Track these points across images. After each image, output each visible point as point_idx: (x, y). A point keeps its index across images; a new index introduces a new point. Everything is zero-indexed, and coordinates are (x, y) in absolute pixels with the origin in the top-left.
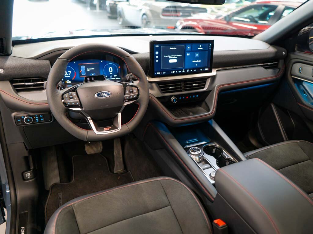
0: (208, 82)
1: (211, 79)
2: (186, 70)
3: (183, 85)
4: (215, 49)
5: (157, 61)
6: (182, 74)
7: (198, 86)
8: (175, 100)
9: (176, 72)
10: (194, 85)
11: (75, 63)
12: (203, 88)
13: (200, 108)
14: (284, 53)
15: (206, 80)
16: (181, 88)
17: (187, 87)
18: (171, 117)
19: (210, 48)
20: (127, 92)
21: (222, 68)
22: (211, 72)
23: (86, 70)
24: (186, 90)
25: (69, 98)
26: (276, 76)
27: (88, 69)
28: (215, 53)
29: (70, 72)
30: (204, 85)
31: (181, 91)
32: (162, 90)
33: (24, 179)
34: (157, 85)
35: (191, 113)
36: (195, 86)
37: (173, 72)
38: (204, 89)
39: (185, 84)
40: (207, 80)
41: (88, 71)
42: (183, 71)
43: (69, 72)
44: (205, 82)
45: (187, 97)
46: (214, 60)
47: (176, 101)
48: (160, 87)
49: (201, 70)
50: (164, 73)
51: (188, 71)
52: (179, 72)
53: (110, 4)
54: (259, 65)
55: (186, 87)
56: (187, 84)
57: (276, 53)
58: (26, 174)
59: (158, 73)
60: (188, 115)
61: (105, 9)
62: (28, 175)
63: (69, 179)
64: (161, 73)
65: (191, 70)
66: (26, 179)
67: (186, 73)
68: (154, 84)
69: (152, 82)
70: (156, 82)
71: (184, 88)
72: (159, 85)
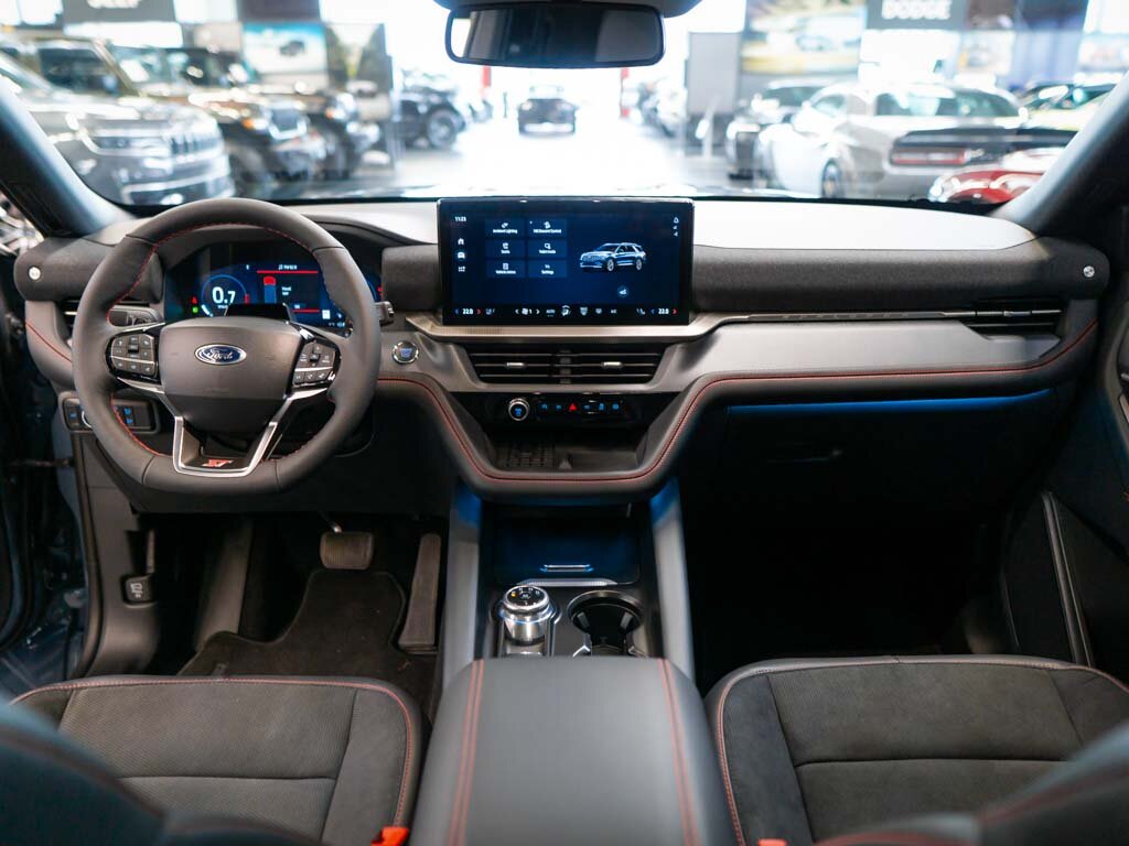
0: (673, 358)
1: (682, 349)
2: (575, 309)
3: (565, 362)
4: (698, 239)
5: (462, 269)
6: (558, 321)
7: (624, 370)
8: (519, 410)
9: (534, 311)
10: (607, 364)
11: (248, 267)
12: (647, 380)
14: (1089, 271)
15: (662, 352)
16: (558, 370)
17: (580, 371)
18: (477, 466)
19: (676, 234)
20: (304, 358)
21: (753, 315)
22: (686, 322)
23: (279, 291)
24: (575, 381)
25: (125, 351)
26: (1028, 366)
27: (284, 288)
28: (697, 254)
29: (233, 293)
31: (557, 381)
32: (479, 371)
33: (126, 597)
34: (462, 350)
35: (565, 465)
36: (611, 370)
37: (525, 311)
39: (574, 360)
40: (668, 351)
41: (285, 294)
42: (566, 313)
43: (230, 292)
44: (657, 360)
45: (573, 407)
46: (698, 281)
47: (523, 414)
48: (474, 360)
49: (639, 314)
50: (489, 312)
51: (584, 311)
52: (548, 311)
53: (738, 134)
54: (947, 314)
55: (574, 371)
56: (581, 361)
57: (1040, 267)
58: (132, 586)
59: (468, 312)
60: (555, 467)
61: (724, 154)
62: (137, 588)
63: (269, 634)
64: (479, 312)
65: (599, 311)
66: (130, 598)
67: (576, 320)
68: (452, 347)
69: (444, 341)
70: (458, 342)
71: (568, 372)
72: (469, 351)
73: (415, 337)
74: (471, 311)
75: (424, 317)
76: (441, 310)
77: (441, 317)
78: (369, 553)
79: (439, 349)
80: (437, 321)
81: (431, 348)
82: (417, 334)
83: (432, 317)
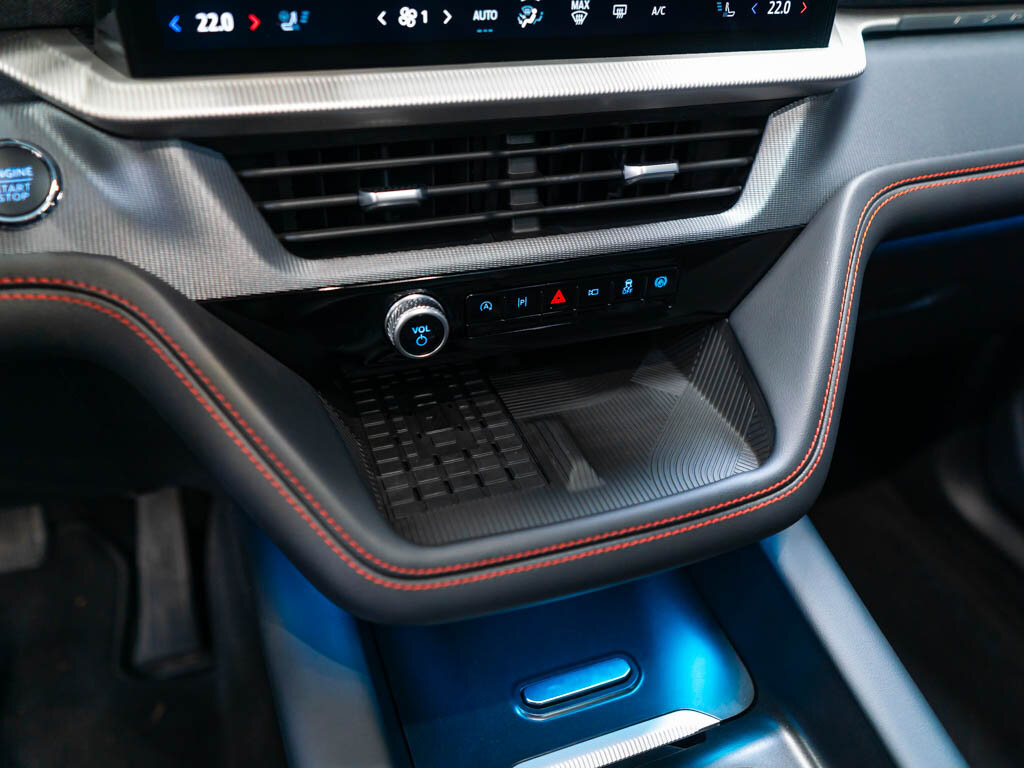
0: (783, 138)
1: (811, 113)
2: (556, 5)
3: (522, 169)
6: (509, 45)
7: (678, 182)
8: (423, 330)
9: (435, 17)
10: (634, 171)
12: (727, 203)
13: (677, 389)
15: (760, 123)
16: (502, 198)
17: (567, 193)
21: (908, 16)
24: (550, 226)
30: (739, 177)
31: (500, 232)
32: (278, 223)
34: (220, 164)
35: (580, 475)
36: (647, 185)
37: (407, 17)
38: (738, 217)
39: (544, 165)
40: (775, 122)
42: (529, 17)
44: (749, 148)
47: (434, 339)
48: (259, 191)
50: (289, 23)
52: (477, 16)
55: (545, 194)
56: (568, 162)
59: (217, 23)
64: (254, 22)
67: (558, 41)
68: (176, 156)
69: (148, 135)
70: (197, 135)
71: (530, 198)
72: (236, 162)
73: (31, 124)
74: (228, 23)
75: (52, 52)
76: (111, 20)
77: (117, 47)
78: (39, 535)
79: (134, 166)
80: (103, 59)
81: (101, 161)
82: (36, 111)
83: (83, 49)
